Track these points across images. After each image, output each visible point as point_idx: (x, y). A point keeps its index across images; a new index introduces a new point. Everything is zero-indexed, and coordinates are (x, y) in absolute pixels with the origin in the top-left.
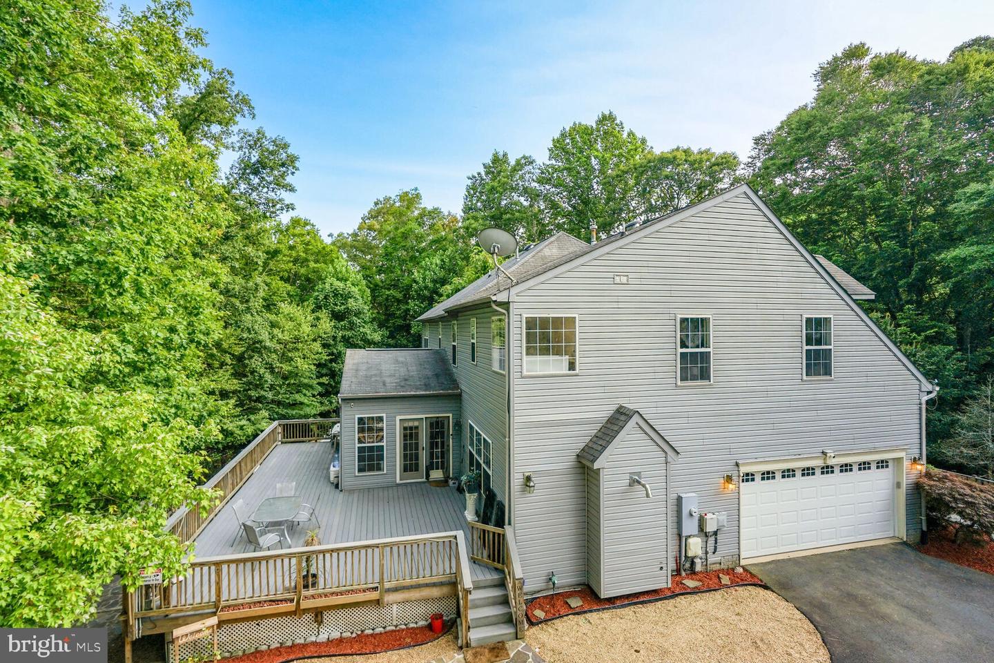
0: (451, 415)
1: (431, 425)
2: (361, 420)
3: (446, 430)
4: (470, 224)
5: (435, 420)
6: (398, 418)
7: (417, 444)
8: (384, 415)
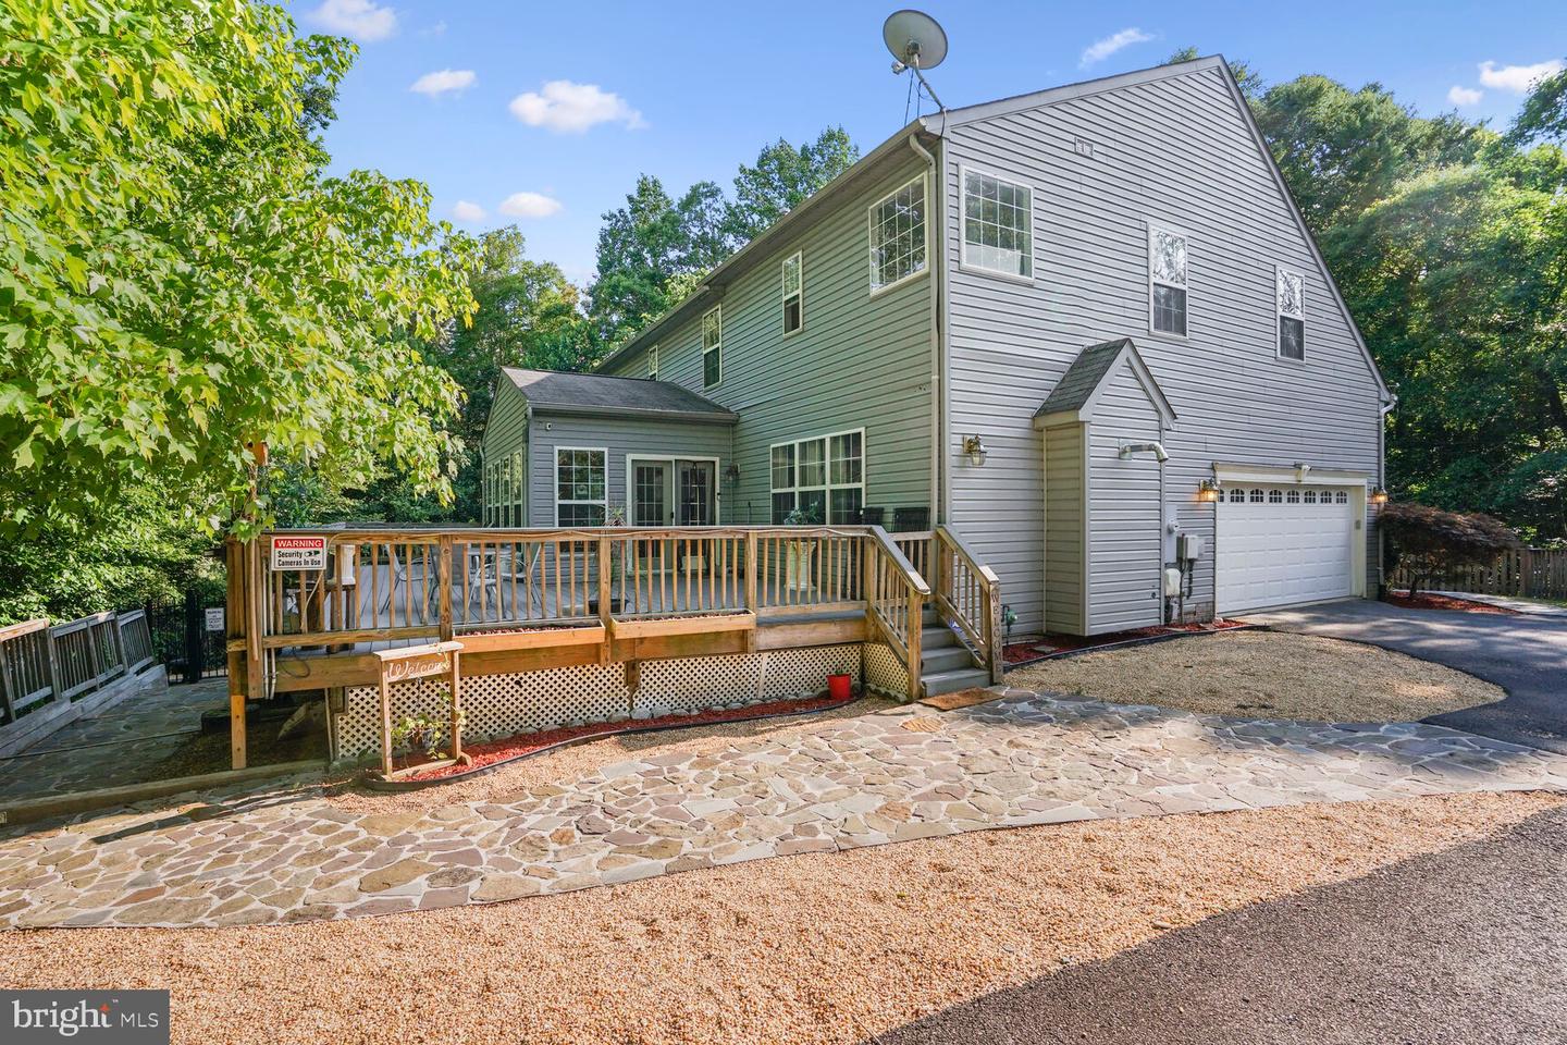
0: (717, 459)
1: (685, 474)
2: (567, 457)
3: (708, 485)
4: (619, 282)
5: (690, 466)
6: (630, 457)
7: (660, 508)
8: (606, 450)
